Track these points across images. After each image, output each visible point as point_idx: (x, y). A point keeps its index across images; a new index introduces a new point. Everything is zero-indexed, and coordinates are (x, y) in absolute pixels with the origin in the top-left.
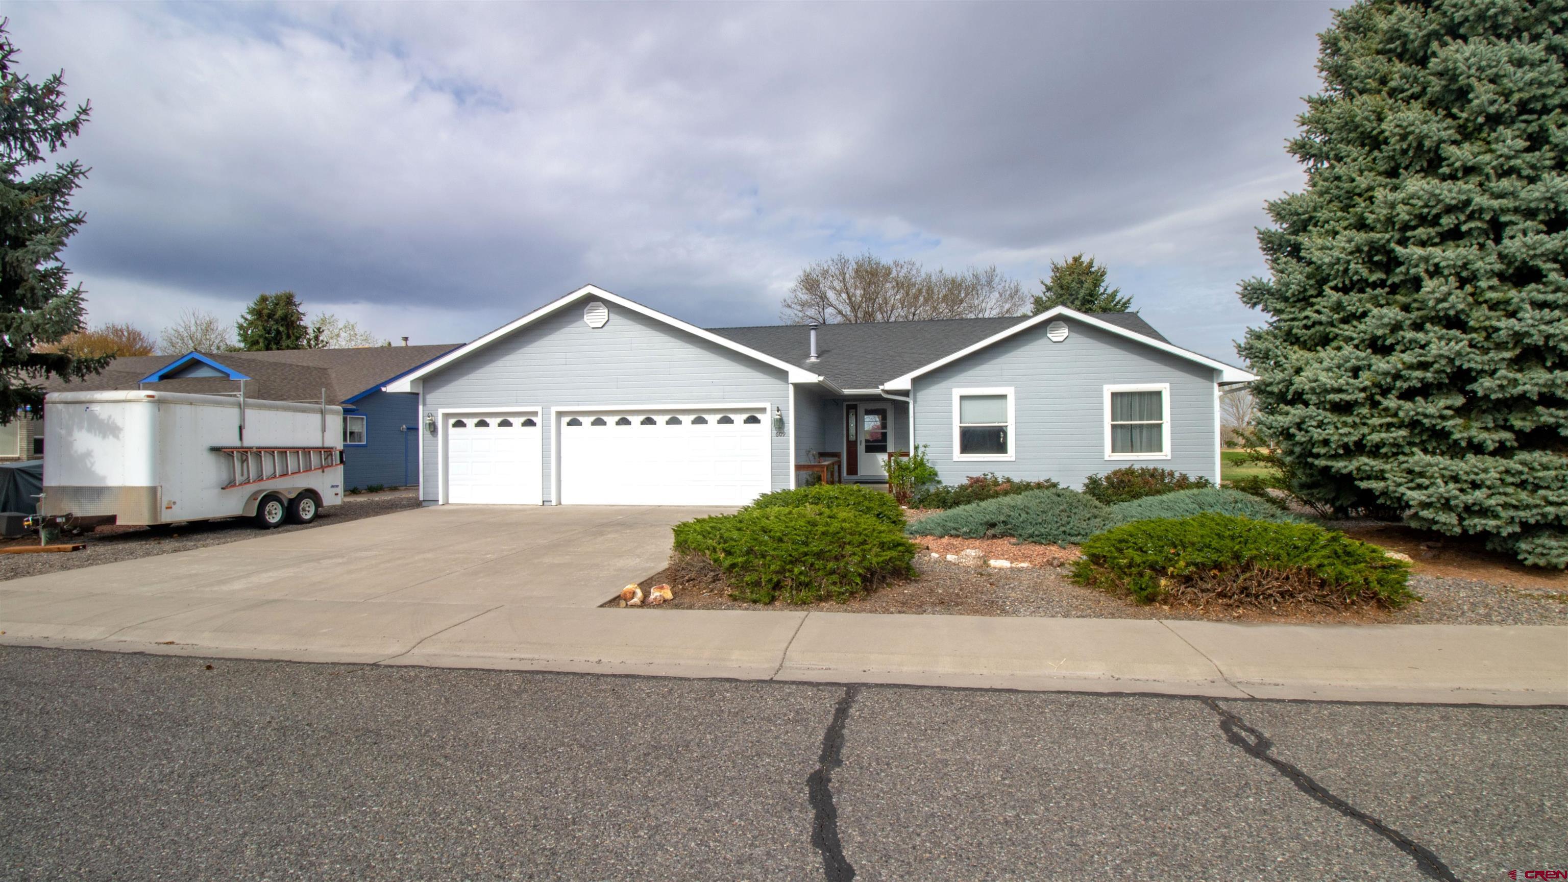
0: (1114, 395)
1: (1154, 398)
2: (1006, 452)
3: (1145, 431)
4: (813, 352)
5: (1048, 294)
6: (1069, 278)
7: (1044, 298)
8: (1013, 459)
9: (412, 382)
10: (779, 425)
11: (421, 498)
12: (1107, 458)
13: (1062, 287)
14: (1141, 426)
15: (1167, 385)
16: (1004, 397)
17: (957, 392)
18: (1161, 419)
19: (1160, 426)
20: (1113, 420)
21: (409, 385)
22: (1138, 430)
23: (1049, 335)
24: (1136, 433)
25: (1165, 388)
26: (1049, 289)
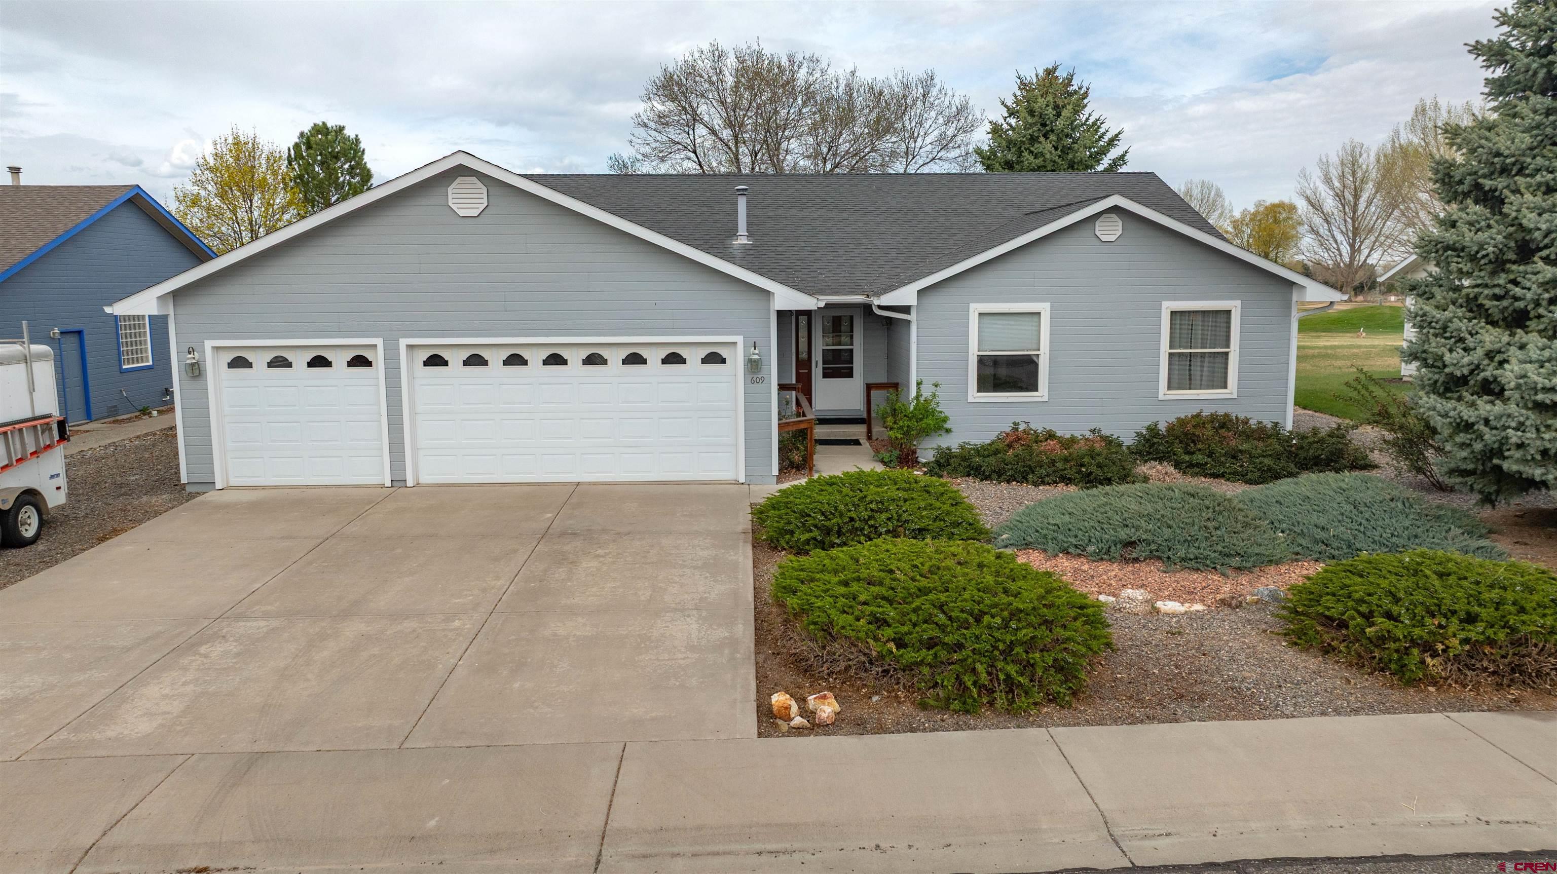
0: (1174, 314)
1: (1221, 320)
2: (1036, 390)
3: (1207, 359)
4: (742, 229)
5: (1013, 121)
6: (1041, 102)
7: (1005, 126)
8: (1046, 399)
9: (160, 298)
10: (754, 366)
11: (184, 479)
12: (1161, 397)
13: (1031, 113)
14: (1204, 354)
15: (1238, 303)
16: (1036, 315)
17: (976, 308)
18: (1228, 347)
19: (1227, 354)
20: (1171, 348)
21: (154, 302)
22: (1199, 360)
23: (1098, 233)
24: (1196, 363)
25: (1234, 306)
26: (1012, 113)
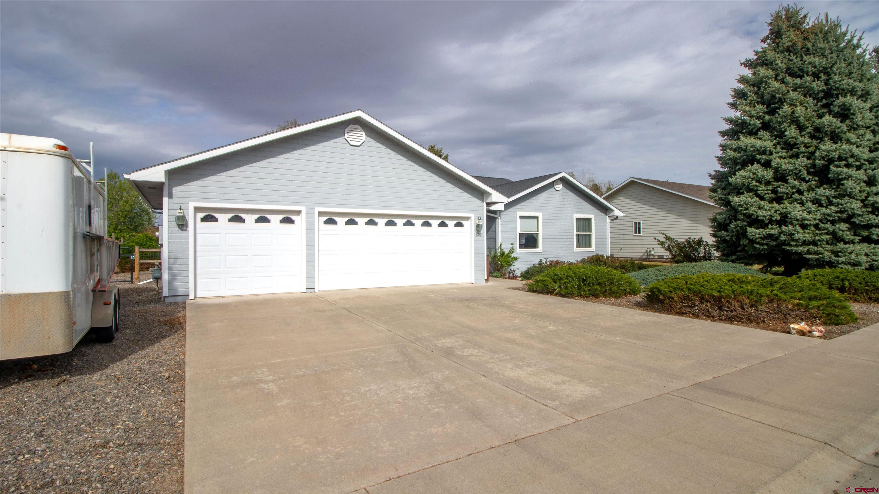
0: (577, 219)
1: (590, 222)
2: (538, 248)
8: (540, 251)
10: (478, 227)
12: (575, 251)
14: (585, 235)
15: (593, 216)
16: (537, 218)
17: (519, 214)
18: (591, 232)
19: (591, 235)
20: (576, 232)
23: (555, 187)
